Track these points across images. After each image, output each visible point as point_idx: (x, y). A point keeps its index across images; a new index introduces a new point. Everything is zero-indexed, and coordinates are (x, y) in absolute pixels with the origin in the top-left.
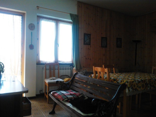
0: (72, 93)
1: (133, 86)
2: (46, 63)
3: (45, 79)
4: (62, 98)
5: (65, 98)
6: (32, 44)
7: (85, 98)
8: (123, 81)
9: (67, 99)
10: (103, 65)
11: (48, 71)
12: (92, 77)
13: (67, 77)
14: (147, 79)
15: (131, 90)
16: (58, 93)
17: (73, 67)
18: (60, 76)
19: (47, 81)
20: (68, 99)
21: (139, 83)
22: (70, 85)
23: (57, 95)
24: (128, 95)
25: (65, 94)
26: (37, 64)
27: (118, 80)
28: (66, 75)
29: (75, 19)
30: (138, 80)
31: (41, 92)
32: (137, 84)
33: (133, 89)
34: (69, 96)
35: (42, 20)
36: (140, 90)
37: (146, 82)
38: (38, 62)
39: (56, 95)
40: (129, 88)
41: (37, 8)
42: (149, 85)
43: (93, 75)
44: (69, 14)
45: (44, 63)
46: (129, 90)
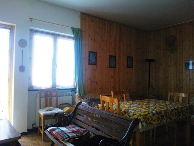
0: (74, 129)
1: (147, 120)
2: (40, 89)
3: (39, 110)
4: (62, 138)
5: (65, 137)
6: (23, 65)
7: (90, 135)
8: (136, 114)
9: (68, 139)
10: (112, 92)
11: (43, 100)
12: (98, 107)
13: (68, 105)
14: (162, 110)
15: (144, 124)
16: (57, 130)
17: (75, 92)
18: (58, 105)
19: (42, 112)
20: (70, 139)
21: (153, 116)
22: (71, 118)
23: (56, 133)
24: (141, 131)
25: (66, 132)
26: (29, 90)
27: (130, 113)
28: (67, 103)
29: (78, 33)
30: (152, 113)
31: (34, 126)
32: (151, 117)
33: (147, 124)
34: (70, 134)
35: (36, 35)
36: (154, 124)
37: (161, 114)
38: (30, 88)
39: (54, 132)
40: (142, 122)
41: (30, 20)
42: (165, 117)
43: (100, 105)
44: (71, 28)
45: (38, 89)
46: (142, 125)
